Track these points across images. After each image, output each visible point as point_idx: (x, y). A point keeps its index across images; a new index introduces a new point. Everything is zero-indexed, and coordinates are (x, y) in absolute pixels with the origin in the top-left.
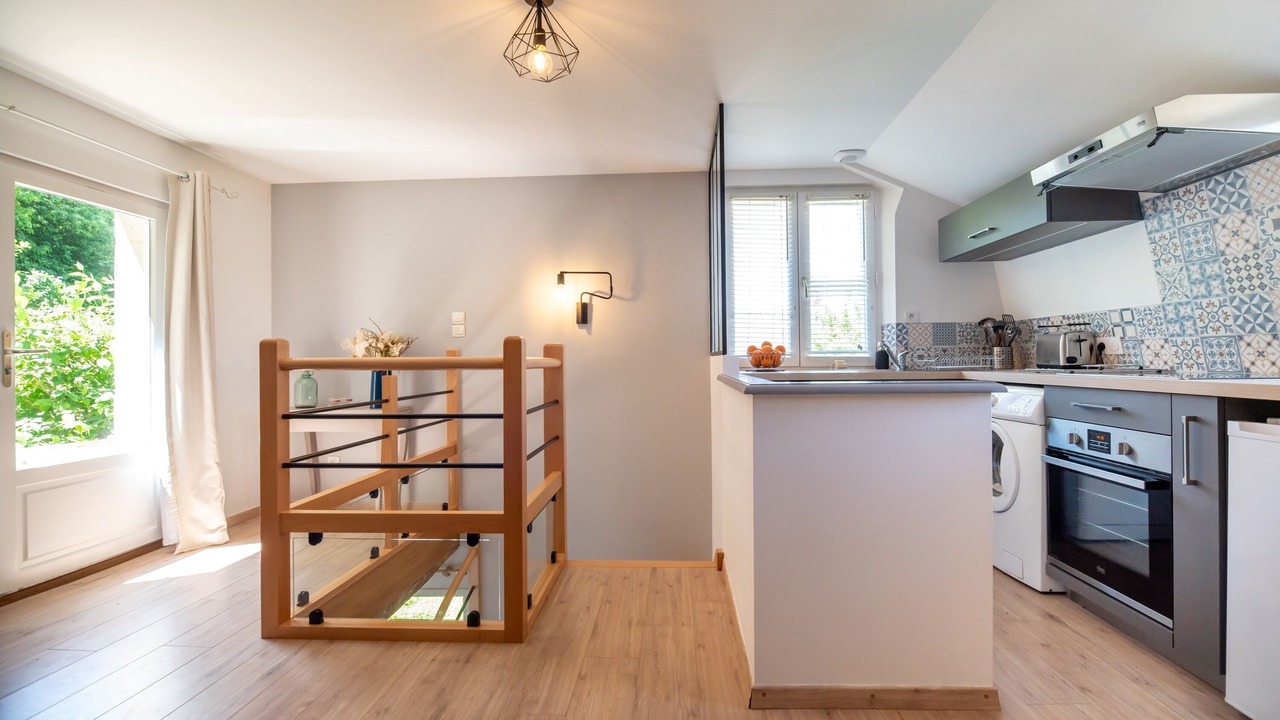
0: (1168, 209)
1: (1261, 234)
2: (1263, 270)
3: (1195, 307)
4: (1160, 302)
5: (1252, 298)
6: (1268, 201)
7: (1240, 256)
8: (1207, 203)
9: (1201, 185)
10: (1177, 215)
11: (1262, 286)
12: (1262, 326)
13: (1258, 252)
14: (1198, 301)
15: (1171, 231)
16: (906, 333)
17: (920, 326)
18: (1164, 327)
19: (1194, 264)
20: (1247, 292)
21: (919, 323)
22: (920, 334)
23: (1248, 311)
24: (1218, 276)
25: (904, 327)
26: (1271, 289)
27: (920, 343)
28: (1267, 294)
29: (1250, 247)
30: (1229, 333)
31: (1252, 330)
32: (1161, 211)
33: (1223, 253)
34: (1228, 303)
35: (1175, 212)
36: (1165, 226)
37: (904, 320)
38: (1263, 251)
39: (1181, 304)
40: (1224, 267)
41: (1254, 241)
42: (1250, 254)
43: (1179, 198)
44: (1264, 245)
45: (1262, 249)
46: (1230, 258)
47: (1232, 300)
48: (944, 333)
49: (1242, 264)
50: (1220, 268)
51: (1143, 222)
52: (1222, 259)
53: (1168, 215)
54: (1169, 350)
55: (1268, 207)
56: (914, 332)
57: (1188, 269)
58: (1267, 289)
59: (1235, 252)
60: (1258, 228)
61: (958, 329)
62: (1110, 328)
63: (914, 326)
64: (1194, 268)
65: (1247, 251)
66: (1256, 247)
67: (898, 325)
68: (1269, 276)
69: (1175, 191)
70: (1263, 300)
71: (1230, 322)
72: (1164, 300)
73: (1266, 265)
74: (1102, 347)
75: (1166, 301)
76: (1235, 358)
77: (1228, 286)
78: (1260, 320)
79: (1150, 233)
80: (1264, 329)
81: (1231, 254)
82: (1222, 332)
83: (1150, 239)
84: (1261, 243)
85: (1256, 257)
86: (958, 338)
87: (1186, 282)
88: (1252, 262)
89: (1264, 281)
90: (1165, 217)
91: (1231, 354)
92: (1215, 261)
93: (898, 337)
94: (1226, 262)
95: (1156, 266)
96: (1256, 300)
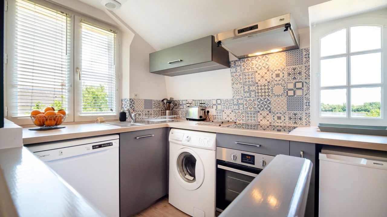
0: (240, 65)
1: (271, 78)
2: (270, 90)
3: (244, 101)
4: (232, 98)
5: (265, 99)
7: (263, 85)
8: (254, 65)
9: (253, 58)
10: (243, 68)
11: (269, 96)
12: (266, 109)
13: (269, 84)
14: (246, 99)
15: (240, 73)
16: (134, 103)
17: (139, 100)
18: (232, 106)
19: (246, 86)
20: (263, 97)
21: (139, 99)
22: (139, 104)
23: (263, 103)
24: (254, 91)
25: (133, 101)
26: (271, 97)
27: (139, 108)
28: (270, 98)
29: (267, 82)
30: (255, 110)
31: (263, 110)
32: (237, 66)
33: (257, 83)
34: (256, 100)
35: (242, 67)
36: (238, 71)
37: (133, 97)
38: (271, 84)
39: (239, 99)
40: (257, 88)
41: (268, 80)
42: (266, 85)
43: (244, 62)
44: (271, 82)
45: (270, 83)
46: (259, 85)
47: (258, 99)
48: (148, 103)
49: (263, 87)
50: (255, 88)
51: (230, 68)
52: (257, 85)
53: (239, 67)
54: (233, 114)
55: (275, 69)
56: (137, 103)
57: (244, 87)
58: (270, 97)
59: (261, 83)
60: (270, 76)
61: (153, 103)
62: (211, 106)
63: (137, 100)
64: (246, 87)
65: (266, 83)
66: (269, 82)
67: (130, 99)
68: (271, 92)
69: (243, 59)
70: (268, 100)
71: (256, 106)
72: (233, 97)
73: (271, 89)
74: (208, 112)
75: (234, 98)
76: (255, 118)
77: (257, 94)
78: (266, 106)
79: (232, 73)
80: (267, 110)
81: (260, 84)
82: (253, 109)
83: (231, 75)
84: (271, 81)
85: (268, 85)
86: (153, 106)
87: (242, 92)
88: (266, 87)
89: (270, 94)
90: (238, 68)
92: (254, 85)
93: (130, 105)
94: (258, 86)
95: (232, 85)
96: (266, 100)
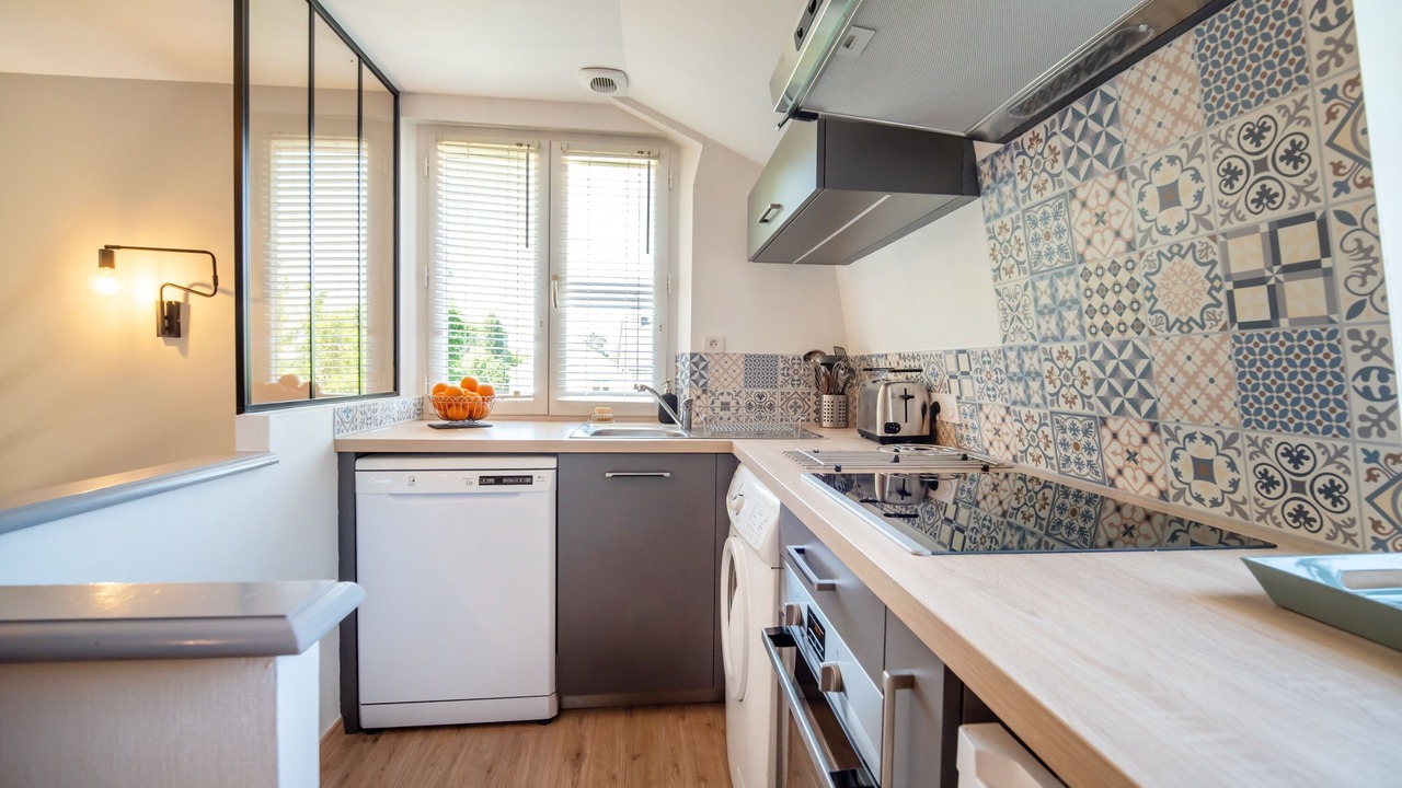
0: (1010, 175)
1: (1139, 220)
2: (1139, 294)
3: (1043, 357)
4: (999, 344)
5: (1122, 346)
6: (1152, 149)
7: (1106, 265)
8: (1060, 158)
9: (1053, 124)
10: (1022, 185)
11: (1138, 326)
12: (1136, 405)
13: (1134, 256)
14: (1048, 346)
15: (1013, 215)
16: (705, 368)
17: (726, 358)
18: (1005, 385)
19: (1042, 278)
20: (1115, 335)
21: (725, 354)
22: (726, 371)
23: (1115, 372)
24: (1075, 301)
25: (702, 359)
26: (1152, 333)
27: (726, 383)
28: (1145, 341)
29: (1121, 245)
30: (1087, 411)
31: (1120, 411)
32: (1001, 180)
33: (1082, 258)
34: (1087, 355)
35: (1019, 178)
36: (1006, 207)
37: (702, 349)
38: (1142, 255)
39: (1025, 349)
40: (1083, 284)
41: (1127, 234)
42: (1121, 261)
43: (1024, 153)
44: (1143, 242)
45: (1139, 249)
46: (1091, 267)
47: (1094, 347)
48: (760, 368)
49: (1108, 280)
50: (1077, 286)
51: (978, 201)
52: (1080, 268)
53: (1010, 186)
54: (1011, 427)
55: (1152, 160)
56: (717, 367)
57: (1035, 288)
58: (1145, 333)
59: (1100, 257)
60: (1135, 207)
61: (781, 365)
62: (946, 381)
63: (717, 357)
64: (1043, 285)
65: (1117, 254)
66: (1130, 246)
67: (693, 355)
68: (1148, 305)
69: (1019, 140)
70: (1139, 353)
71: (1089, 390)
72: (1004, 340)
73: (1145, 283)
74: (936, 408)
75: (1008, 343)
76: (1095, 457)
77: (1087, 321)
78: (1133, 392)
79: (988, 220)
80: (1138, 410)
81: (1094, 259)
82: (1078, 408)
83: (988, 230)
84: (1139, 237)
85: (1131, 266)
86: (781, 378)
87: (1031, 311)
88: (1124, 277)
89: (1143, 316)
90: (1007, 189)
91: (1089, 449)
92: (1071, 272)
93: (693, 373)
94: (1086, 275)
95: (995, 280)
96: (1128, 353)
